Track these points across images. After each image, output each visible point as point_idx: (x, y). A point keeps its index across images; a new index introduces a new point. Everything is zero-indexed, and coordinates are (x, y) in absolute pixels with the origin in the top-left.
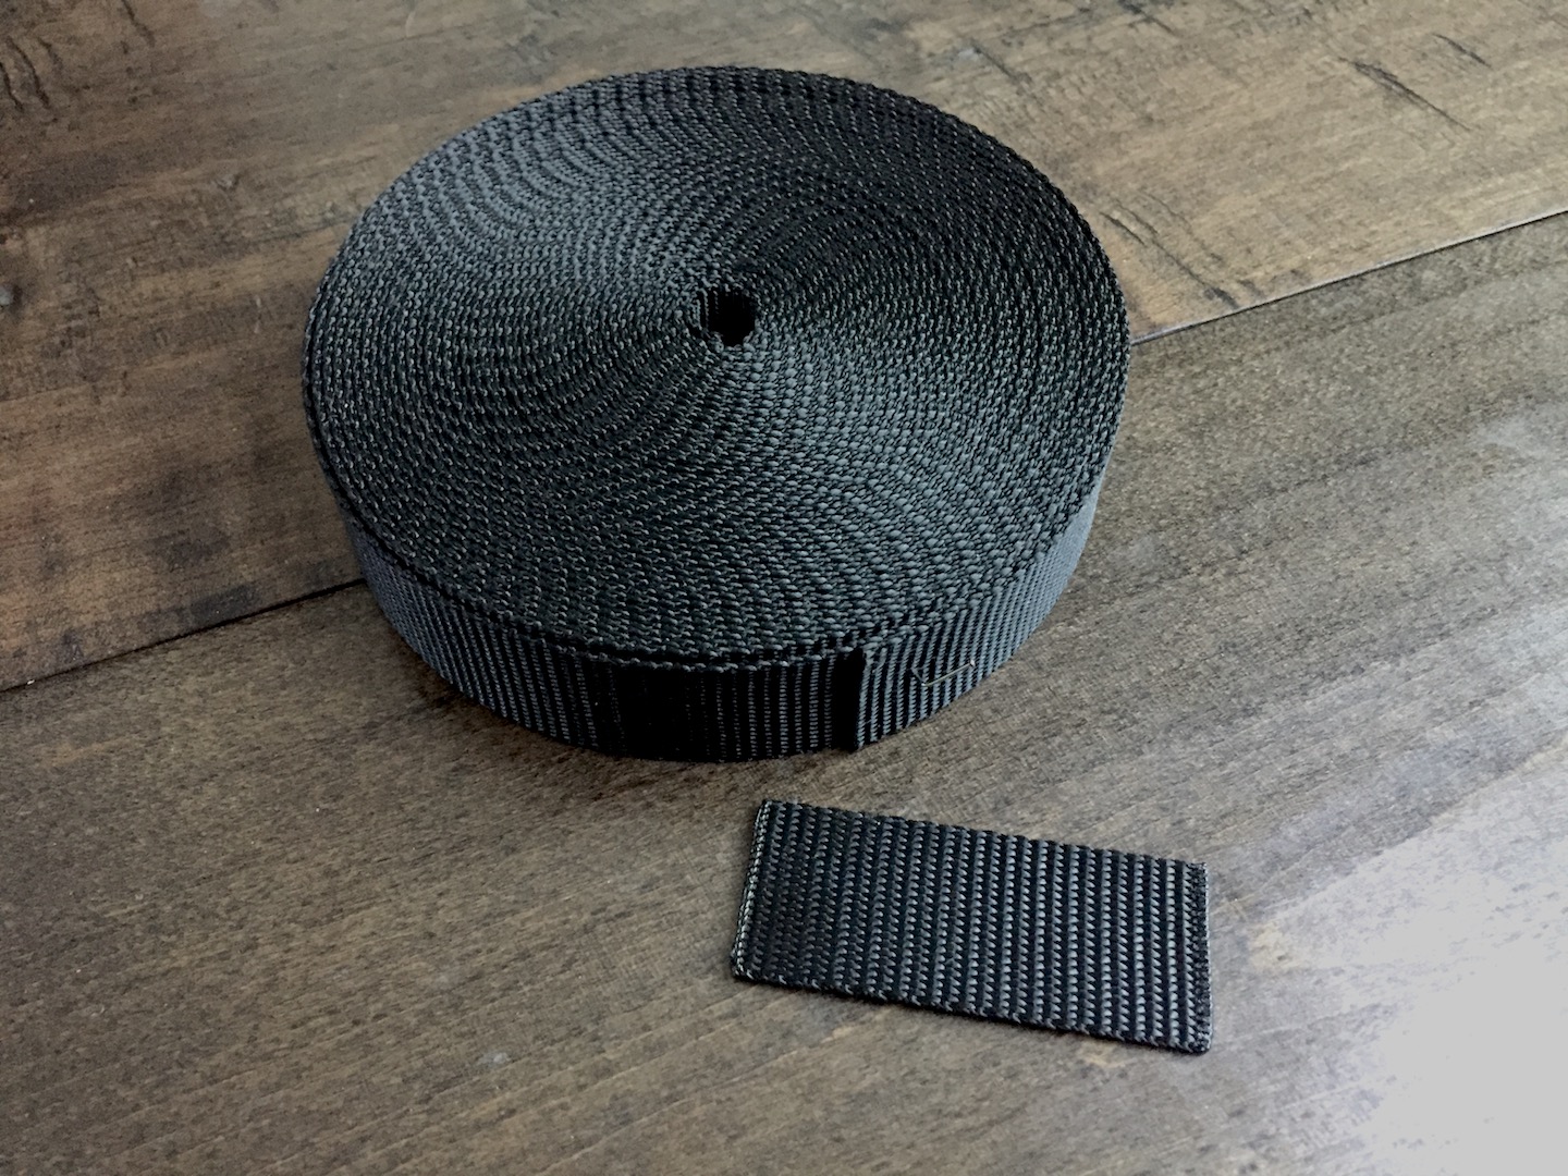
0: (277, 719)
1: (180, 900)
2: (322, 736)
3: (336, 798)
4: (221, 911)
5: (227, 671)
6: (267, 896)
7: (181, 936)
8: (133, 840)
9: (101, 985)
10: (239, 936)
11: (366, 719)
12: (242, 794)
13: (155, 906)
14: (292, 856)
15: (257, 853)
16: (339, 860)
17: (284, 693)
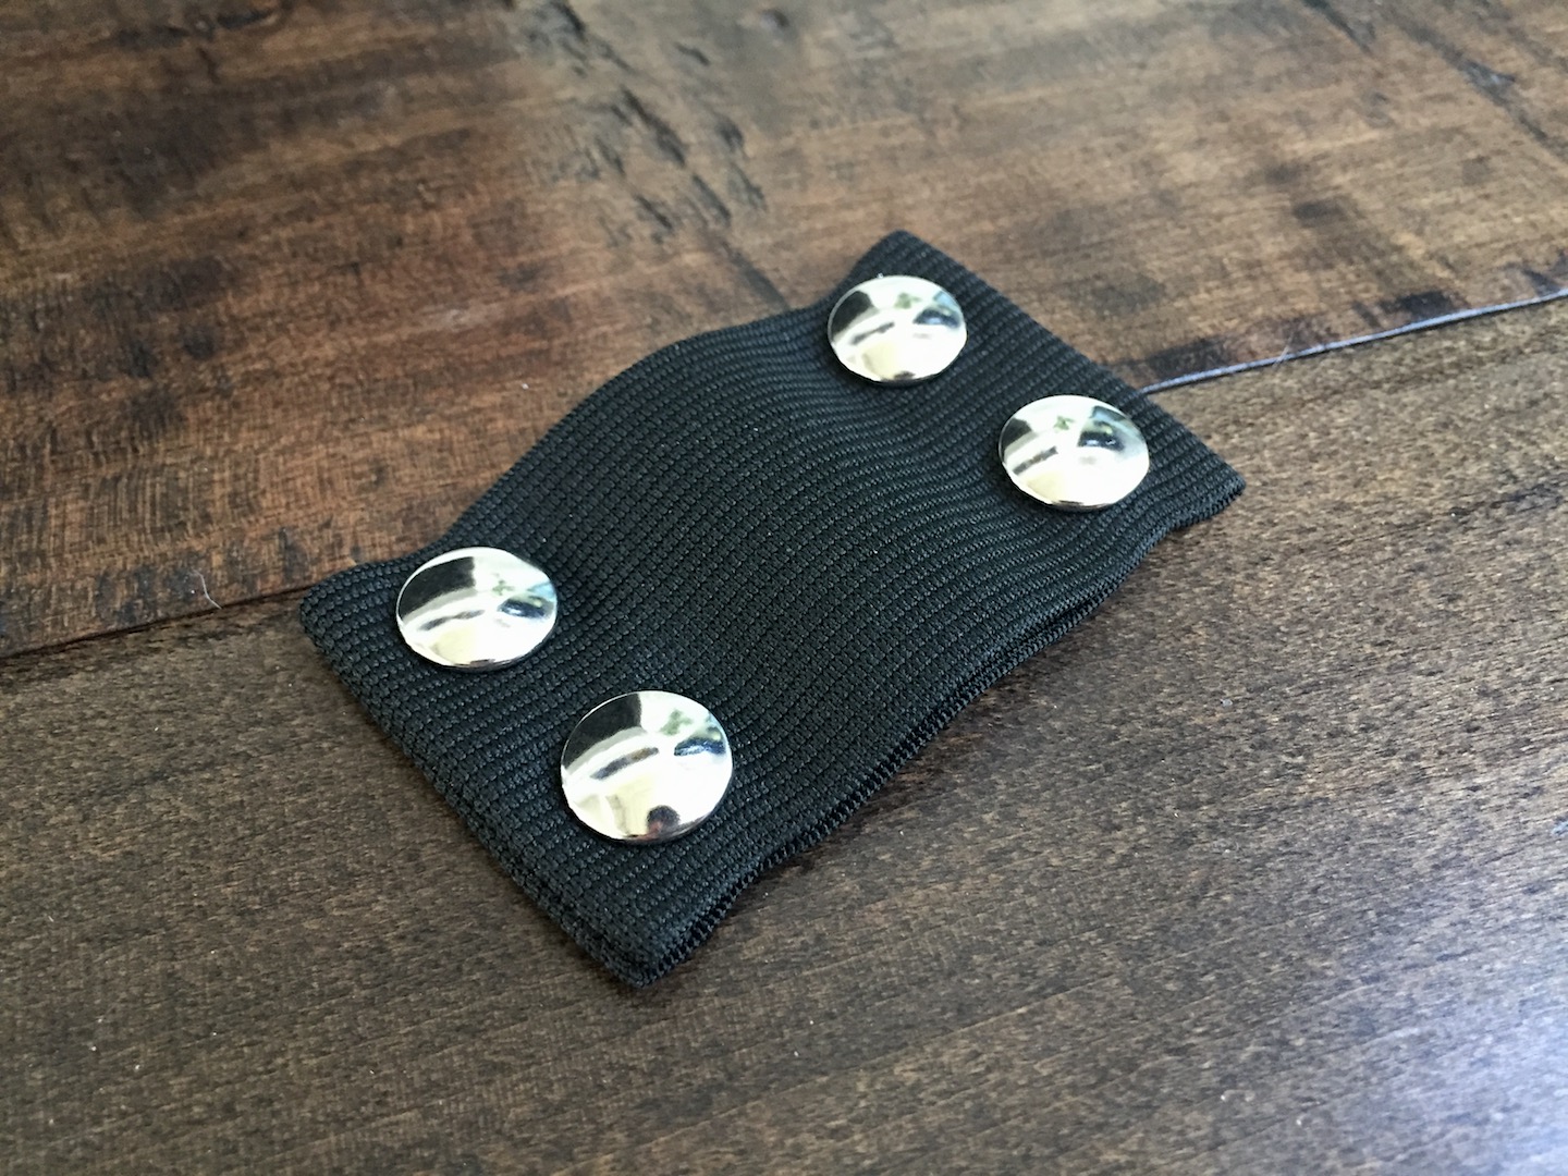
0: (1322, 496)
1: (1287, 710)
2: (1395, 520)
3: (1452, 599)
4: (1352, 728)
5: (1227, 436)
6: (1411, 715)
7: (1308, 756)
8: (1189, 630)
9: (1222, 814)
10: (1396, 764)
11: (1448, 505)
12: (1316, 582)
13: (1253, 715)
14: (1423, 666)
15: (1370, 659)
16: (1494, 675)
17: (1316, 466)
